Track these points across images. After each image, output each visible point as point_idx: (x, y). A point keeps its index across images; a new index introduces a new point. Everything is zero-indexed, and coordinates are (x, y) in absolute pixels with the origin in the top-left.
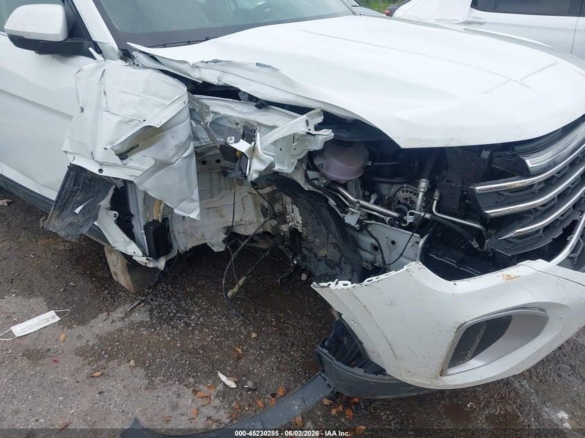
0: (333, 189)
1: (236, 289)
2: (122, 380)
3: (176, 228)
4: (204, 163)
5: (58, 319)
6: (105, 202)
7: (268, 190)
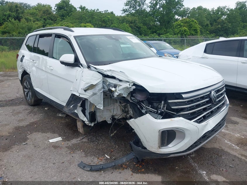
0: (140, 103)
1: (113, 134)
2: (79, 154)
3: (98, 114)
4: (106, 95)
5: (62, 139)
6: (79, 105)
7: (124, 104)
